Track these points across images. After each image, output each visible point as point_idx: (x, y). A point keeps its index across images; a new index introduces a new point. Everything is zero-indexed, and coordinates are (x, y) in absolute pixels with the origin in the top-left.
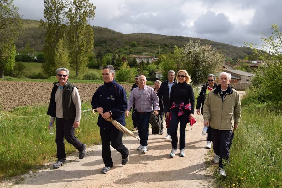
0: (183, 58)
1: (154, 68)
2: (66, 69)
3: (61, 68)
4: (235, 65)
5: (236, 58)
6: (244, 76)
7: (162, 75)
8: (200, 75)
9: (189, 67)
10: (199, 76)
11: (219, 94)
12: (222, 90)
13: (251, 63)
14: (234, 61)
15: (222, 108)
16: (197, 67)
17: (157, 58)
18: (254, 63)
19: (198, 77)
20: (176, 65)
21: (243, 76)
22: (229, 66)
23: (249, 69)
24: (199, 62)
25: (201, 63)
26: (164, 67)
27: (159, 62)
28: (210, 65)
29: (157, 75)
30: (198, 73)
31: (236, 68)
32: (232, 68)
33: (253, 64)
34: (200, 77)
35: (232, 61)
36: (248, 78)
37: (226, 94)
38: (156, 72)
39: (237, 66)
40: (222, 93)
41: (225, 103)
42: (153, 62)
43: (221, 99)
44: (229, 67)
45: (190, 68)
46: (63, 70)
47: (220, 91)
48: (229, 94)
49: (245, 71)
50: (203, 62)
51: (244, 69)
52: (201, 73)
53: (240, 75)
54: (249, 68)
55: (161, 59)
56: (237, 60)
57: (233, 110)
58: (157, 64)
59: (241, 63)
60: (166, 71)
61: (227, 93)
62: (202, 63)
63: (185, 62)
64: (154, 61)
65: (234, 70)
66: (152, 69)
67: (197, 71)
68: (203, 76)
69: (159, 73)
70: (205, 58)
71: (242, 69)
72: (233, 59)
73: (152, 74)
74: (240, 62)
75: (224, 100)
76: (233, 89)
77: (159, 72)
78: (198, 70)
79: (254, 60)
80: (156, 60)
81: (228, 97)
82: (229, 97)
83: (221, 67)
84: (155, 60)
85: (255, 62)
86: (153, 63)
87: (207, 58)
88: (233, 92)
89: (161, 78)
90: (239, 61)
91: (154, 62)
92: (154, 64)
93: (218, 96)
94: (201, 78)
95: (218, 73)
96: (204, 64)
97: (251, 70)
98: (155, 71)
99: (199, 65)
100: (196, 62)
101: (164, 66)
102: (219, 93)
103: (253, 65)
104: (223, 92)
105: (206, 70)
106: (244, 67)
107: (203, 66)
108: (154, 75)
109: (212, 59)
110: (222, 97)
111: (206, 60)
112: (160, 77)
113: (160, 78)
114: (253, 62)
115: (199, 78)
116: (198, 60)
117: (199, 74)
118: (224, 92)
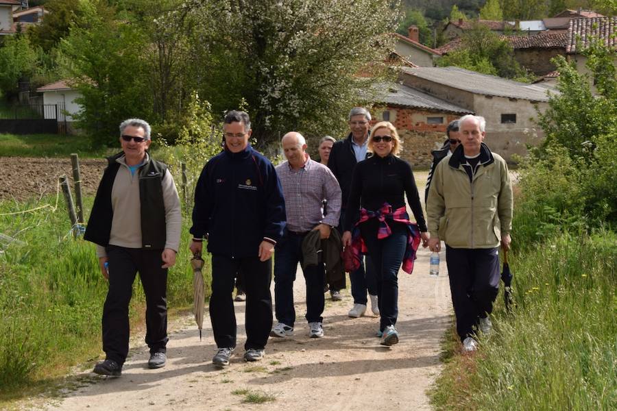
0: (188, 9)
1: (29, 67)
2: (143, 122)
3: (130, 121)
4: (440, 43)
5: (440, 8)
6: (489, 97)
7: (78, 101)
8: (278, 100)
9: (220, 58)
10: (274, 102)
11: (461, 168)
12: (467, 157)
13: (516, 30)
14: (435, 26)
15: (472, 198)
16: (261, 55)
17: (38, 9)
18: (529, 32)
19: (269, 108)
20: (153, 48)
21: (483, 99)
22: (415, 47)
23: (507, 61)
24: (272, 33)
25: (282, 35)
26: (91, 59)
27: (54, 32)
28: (327, 49)
29: (47, 100)
30: (269, 89)
31: (447, 61)
32: (427, 58)
33: (527, 38)
34: (282, 110)
35: (424, 23)
36: (509, 108)
37: (479, 166)
38: (42, 85)
39: (450, 49)
40: (468, 164)
41: (478, 185)
42: (19, 29)
43: (468, 177)
44: (418, 55)
45: (231, 64)
46: (135, 125)
47: (465, 160)
48: (485, 165)
49: (492, 73)
50: (292, 33)
51: (485, 61)
52: (283, 90)
53: (471, 93)
54: (509, 58)
55: (63, 15)
56: (446, 22)
57: (496, 200)
58: (42, 45)
59: (469, 31)
60: (98, 81)
61: (479, 164)
62: (287, 38)
63: (201, 31)
64: (26, 25)
65: (437, 70)
66: (17, 71)
67: (265, 80)
68: (295, 104)
69: (62, 93)
70: (303, 12)
71: (474, 64)
72: (427, 16)
73: (17, 96)
74: (463, 31)
75: (474, 178)
76: (492, 153)
77: (60, 85)
78: (271, 73)
79: (531, 18)
80: (40, 20)
81: (482, 172)
82: (486, 172)
83: (380, 55)
84: (32, 18)
85: (534, 25)
86: (17, 37)
87: (312, 12)
88: (492, 159)
89: (74, 117)
90: (457, 23)
91: (24, 31)
92: (26, 41)
93: (461, 170)
94: (285, 115)
95: (366, 85)
96: (296, 41)
97: (517, 64)
98: (37, 78)
99: (272, 45)
100: (256, 32)
101: (86, 53)
102: (461, 165)
103: (526, 42)
104: (469, 160)
105: (310, 71)
106: (482, 55)
107: (292, 55)
108: (33, 103)
109: (336, 17)
110: (469, 172)
111: (305, 19)
112: (66, 114)
113: (69, 119)
114: (525, 25)
115: (276, 112)
116: (268, 23)
117: (277, 95)
118: (473, 162)
